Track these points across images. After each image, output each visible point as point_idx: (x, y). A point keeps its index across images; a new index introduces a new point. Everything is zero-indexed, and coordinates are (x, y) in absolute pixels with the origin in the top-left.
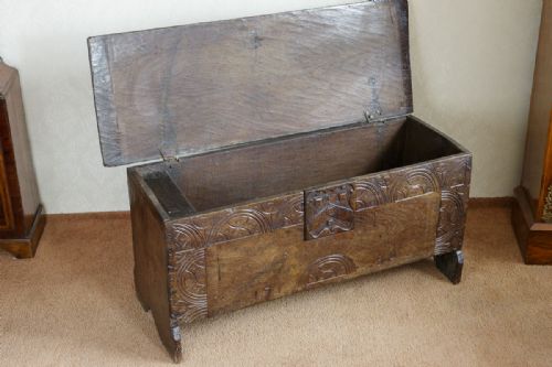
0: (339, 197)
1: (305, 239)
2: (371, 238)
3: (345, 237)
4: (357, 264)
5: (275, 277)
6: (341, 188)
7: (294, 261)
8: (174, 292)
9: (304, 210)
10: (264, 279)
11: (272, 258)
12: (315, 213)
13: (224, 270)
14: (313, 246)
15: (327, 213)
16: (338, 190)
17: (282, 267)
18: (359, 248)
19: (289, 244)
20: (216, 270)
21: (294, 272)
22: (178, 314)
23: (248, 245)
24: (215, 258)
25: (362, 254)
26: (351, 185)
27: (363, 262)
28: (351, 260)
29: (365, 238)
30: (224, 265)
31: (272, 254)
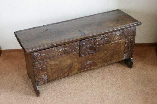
0: (91, 43)
1: (80, 57)
2: (102, 55)
3: (93, 55)
4: (98, 64)
5: (70, 69)
6: (91, 39)
7: (76, 64)
8: (36, 75)
9: (79, 47)
10: (66, 70)
11: (69, 63)
12: (83, 48)
13: (53, 67)
14: (82, 58)
15: (87, 48)
16: (90, 40)
17: (72, 66)
18: (98, 59)
19: (74, 58)
20: (50, 67)
21: (76, 67)
22: (38, 82)
23: (61, 59)
24: (49, 64)
25: (99, 60)
26: (95, 38)
27: (100, 63)
28: (96, 63)
29: (100, 55)
30: (52, 66)
31: (69, 62)
